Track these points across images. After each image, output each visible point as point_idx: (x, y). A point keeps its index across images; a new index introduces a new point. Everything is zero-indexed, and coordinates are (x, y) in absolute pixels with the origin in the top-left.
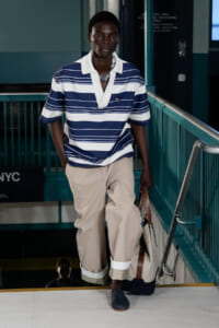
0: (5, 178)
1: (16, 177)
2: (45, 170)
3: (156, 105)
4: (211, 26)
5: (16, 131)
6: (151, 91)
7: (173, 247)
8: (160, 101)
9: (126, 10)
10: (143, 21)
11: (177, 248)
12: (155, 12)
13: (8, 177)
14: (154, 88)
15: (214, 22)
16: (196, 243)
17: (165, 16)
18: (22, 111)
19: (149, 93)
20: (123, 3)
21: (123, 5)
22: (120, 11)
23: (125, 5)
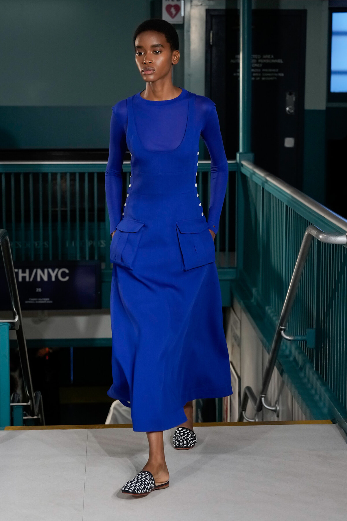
0: (49, 276)
1: (64, 275)
2: (103, 266)
3: (255, 179)
4: (329, 73)
5: (64, 213)
6: (248, 160)
7: (275, 372)
8: (260, 174)
9: (214, 49)
10: (237, 65)
11: (281, 373)
12: (254, 53)
13: (53, 275)
14: (251, 156)
15: (334, 67)
16: (308, 366)
17: (268, 58)
18: (73, 185)
19: (244, 163)
20: (211, 41)
21: (211, 44)
22: (207, 52)
23: (213, 43)
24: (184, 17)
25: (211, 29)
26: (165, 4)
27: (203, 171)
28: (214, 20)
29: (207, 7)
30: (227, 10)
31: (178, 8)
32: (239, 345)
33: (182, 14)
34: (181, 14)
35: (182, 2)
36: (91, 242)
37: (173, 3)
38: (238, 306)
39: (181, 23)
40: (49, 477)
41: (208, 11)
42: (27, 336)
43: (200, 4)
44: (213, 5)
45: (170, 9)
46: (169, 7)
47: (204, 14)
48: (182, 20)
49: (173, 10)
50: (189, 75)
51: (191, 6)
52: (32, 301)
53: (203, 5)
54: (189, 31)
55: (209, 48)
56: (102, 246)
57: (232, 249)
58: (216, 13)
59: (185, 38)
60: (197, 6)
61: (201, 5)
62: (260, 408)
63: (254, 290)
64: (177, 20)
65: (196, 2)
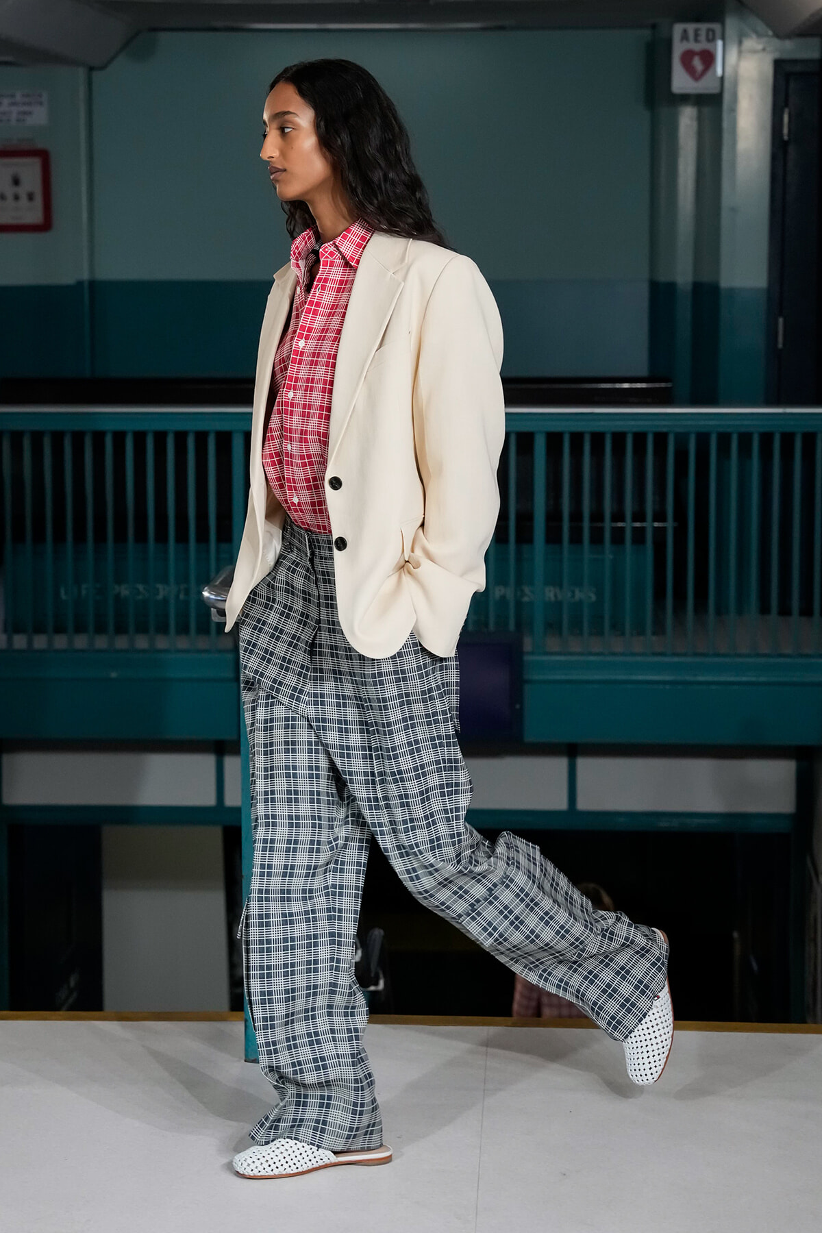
2: (528, 644)
9: (792, 151)
20: (785, 131)
21: (786, 138)
22: (774, 158)
23: (790, 139)
24: (722, 79)
25: (786, 105)
26: (678, 48)
27: (762, 430)
28: (792, 85)
29: (777, 55)
31: (708, 58)
33: (719, 72)
34: (715, 71)
35: (720, 43)
36: (500, 590)
37: (697, 47)
39: (716, 91)
40: (399, 1137)
41: (778, 64)
43: (760, 47)
44: (790, 49)
45: (691, 59)
46: (687, 58)
47: (769, 70)
48: (717, 84)
49: (697, 64)
50: (733, 210)
51: (740, 52)
53: (768, 49)
54: (733, 110)
55: (779, 147)
56: (526, 599)
58: (798, 68)
59: (725, 124)
60: (754, 52)
61: (764, 50)
64: (706, 85)
65: (751, 43)
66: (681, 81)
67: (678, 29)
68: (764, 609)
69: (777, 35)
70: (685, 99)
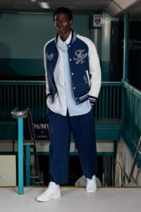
0: (47, 127)
3: (129, 89)
6: (127, 82)
7: (136, 167)
8: (131, 87)
9: (114, 38)
10: (123, 44)
11: (138, 167)
12: (130, 39)
14: (128, 80)
17: (135, 41)
19: (125, 83)
20: (113, 34)
25: (113, 29)
26: (94, 19)
27: (108, 86)
28: (114, 26)
29: (111, 20)
30: (120, 22)
32: (122, 156)
33: (101, 23)
35: (102, 18)
37: (98, 19)
38: (122, 140)
39: (101, 26)
41: (112, 22)
42: (38, 150)
44: (114, 19)
46: (96, 20)
47: (110, 23)
49: (98, 22)
50: (104, 47)
51: (105, 20)
52: (40, 136)
54: (104, 30)
55: (112, 37)
57: (120, 118)
58: (115, 23)
59: (102, 32)
60: (107, 20)
61: (109, 19)
62: (130, 181)
63: (128, 134)
64: (99, 25)
65: (107, 18)
66: (95, 25)
67: (94, 15)
68: (109, 117)
69: (112, 17)
70: (96, 28)
